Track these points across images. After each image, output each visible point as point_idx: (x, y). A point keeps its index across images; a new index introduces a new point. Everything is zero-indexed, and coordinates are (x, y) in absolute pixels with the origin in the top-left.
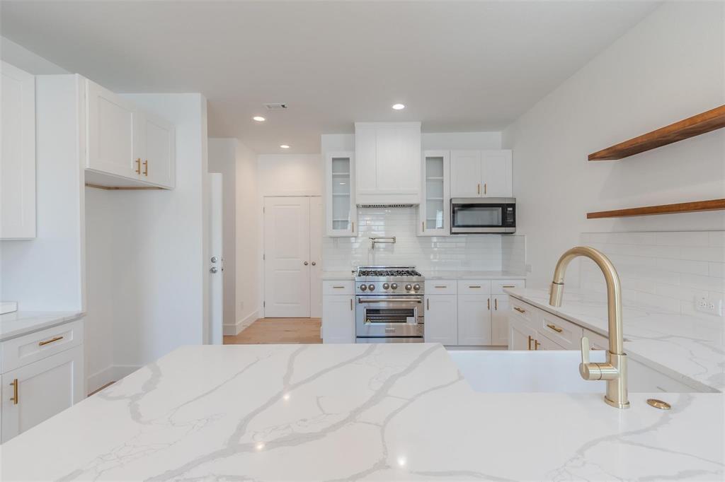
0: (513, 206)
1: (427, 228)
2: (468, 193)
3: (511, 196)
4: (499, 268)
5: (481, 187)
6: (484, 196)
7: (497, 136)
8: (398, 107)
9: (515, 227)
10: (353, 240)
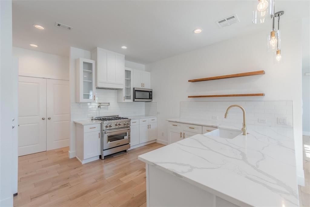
0: (151, 92)
1: (125, 99)
2: (138, 86)
3: (150, 88)
4: (144, 114)
5: (143, 85)
6: (143, 88)
7: (143, 66)
8: (124, 47)
9: (152, 99)
10: (89, 104)
